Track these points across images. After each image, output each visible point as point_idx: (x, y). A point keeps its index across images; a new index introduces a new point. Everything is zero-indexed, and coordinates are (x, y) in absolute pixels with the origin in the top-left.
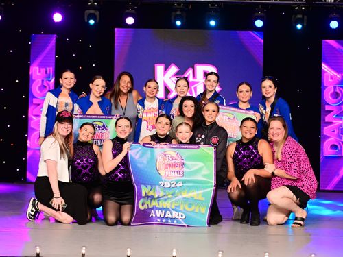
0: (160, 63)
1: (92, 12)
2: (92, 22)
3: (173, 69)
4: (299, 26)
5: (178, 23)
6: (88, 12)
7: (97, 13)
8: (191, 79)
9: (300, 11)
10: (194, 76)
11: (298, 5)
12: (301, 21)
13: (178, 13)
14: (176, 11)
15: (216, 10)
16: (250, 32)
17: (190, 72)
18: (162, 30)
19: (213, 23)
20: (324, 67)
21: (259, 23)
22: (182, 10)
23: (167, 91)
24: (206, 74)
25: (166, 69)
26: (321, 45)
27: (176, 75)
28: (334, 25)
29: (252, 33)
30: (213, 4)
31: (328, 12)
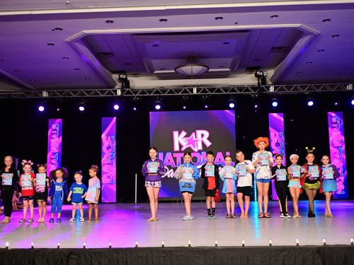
0: (176, 130)
2: (135, 109)
4: (256, 106)
5: (184, 107)
9: (255, 98)
10: (196, 137)
11: (254, 94)
12: (257, 103)
16: (227, 111)
17: (193, 134)
18: (176, 112)
19: (206, 107)
20: (271, 129)
21: (232, 105)
23: (181, 146)
24: (202, 135)
25: (179, 134)
26: (268, 116)
27: (186, 136)
28: (275, 104)
30: (205, 95)
31: (271, 97)
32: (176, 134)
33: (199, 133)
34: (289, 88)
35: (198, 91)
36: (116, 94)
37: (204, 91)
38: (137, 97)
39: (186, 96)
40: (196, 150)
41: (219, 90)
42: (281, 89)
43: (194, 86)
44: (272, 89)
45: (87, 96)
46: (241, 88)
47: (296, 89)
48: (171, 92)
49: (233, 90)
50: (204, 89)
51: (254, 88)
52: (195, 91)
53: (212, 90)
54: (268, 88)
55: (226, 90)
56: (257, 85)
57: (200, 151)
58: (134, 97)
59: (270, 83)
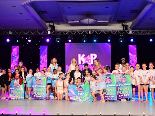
0: (79, 54)
1: (58, 38)
2: (58, 41)
3: (84, 55)
4: (121, 41)
5: (85, 41)
6: (57, 39)
7: (60, 39)
8: (89, 58)
9: (121, 37)
10: (90, 57)
11: (121, 35)
12: (122, 40)
13: (84, 38)
14: (84, 37)
15: (96, 37)
16: (106, 43)
17: (89, 56)
18: (80, 43)
19: (95, 41)
20: (129, 54)
21: (109, 41)
22: (85, 37)
23: (82, 62)
24: (93, 57)
25: (81, 55)
26: (128, 46)
28: (132, 40)
29: (107, 44)
30: (95, 35)
31: (130, 37)
32: (79, 55)
33: (92, 55)
34: (140, 32)
35: (91, 33)
36: (48, 34)
37: (95, 33)
38: (59, 35)
39: (85, 35)
40: (90, 64)
41: (102, 32)
42: (136, 32)
43: (89, 30)
44: (131, 32)
45: (33, 34)
46: (114, 32)
47: (143, 32)
48: (77, 33)
49: (110, 32)
50: (95, 31)
51: (121, 31)
52: (90, 33)
53: (99, 32)
54: (129, 32)
55: (106, 32)
56: (122, 30)
57: (92, 65)
58: (57, 35)
59: (130, 29)
